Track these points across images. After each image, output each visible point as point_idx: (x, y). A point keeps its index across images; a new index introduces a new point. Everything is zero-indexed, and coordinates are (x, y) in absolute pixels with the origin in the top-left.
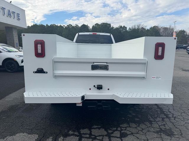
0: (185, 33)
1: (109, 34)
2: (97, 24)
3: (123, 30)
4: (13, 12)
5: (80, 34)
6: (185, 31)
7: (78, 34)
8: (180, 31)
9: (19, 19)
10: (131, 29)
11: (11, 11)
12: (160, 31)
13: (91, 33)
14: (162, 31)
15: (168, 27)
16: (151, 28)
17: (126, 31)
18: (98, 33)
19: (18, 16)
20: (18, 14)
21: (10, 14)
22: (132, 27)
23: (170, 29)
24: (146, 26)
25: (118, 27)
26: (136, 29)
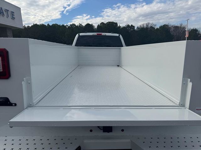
0: (198, 32)
1: (117, 35)
2: (102, 23)
3: (130, 29)
4: (6, 10)
5: (81, 34)
6: (197, 30)
7: (79, 35)
8: (192, 30)
9: (13, 18)
10: (139, 28)
11: (4, 9)
12: (170, 31)
13: (95, 34)
14: (172, 30)
15: (179, 25)
16: (161, 27)
17: (134, 30)
18: (103, 34)
19: (13, 15)
20: (12, 12)
21: (3, 13)
22: (140, 26)
23: (181, 27)
24: (155, 25)
25: (125, 26)
26: (144, 28)
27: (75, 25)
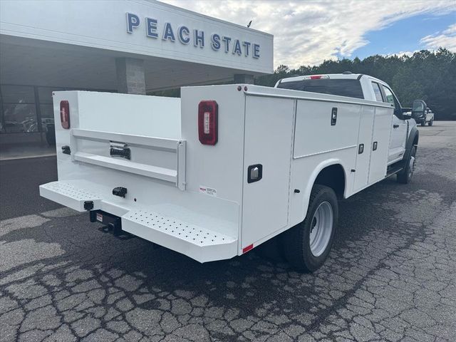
4: (245, 43)
9: (256, 57)
11: (242, 42)
18: (324, 77)
21: (240, 49)
27: (428, 53)
